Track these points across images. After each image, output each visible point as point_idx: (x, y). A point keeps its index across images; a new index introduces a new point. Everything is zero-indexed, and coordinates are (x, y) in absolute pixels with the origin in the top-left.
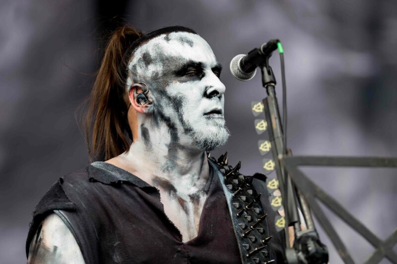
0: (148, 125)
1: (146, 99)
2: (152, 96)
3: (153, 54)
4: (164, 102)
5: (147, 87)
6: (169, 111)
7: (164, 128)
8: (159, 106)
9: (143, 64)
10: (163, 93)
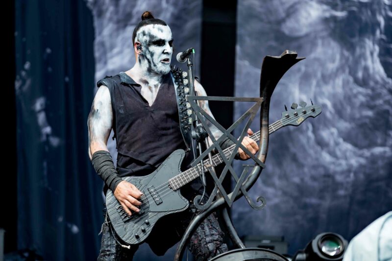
0: (141, 58)
1: (141, 49)
2: (143, 48)
3: (146, 33)
4: (147, 52)
5: (142, 44)
6: (149, 56)
7: (146, 61)
8: (145, 53)
9: (142, 34)
10: (147, 48)
